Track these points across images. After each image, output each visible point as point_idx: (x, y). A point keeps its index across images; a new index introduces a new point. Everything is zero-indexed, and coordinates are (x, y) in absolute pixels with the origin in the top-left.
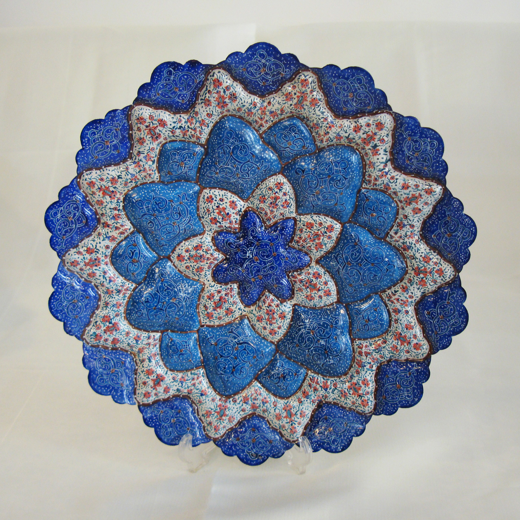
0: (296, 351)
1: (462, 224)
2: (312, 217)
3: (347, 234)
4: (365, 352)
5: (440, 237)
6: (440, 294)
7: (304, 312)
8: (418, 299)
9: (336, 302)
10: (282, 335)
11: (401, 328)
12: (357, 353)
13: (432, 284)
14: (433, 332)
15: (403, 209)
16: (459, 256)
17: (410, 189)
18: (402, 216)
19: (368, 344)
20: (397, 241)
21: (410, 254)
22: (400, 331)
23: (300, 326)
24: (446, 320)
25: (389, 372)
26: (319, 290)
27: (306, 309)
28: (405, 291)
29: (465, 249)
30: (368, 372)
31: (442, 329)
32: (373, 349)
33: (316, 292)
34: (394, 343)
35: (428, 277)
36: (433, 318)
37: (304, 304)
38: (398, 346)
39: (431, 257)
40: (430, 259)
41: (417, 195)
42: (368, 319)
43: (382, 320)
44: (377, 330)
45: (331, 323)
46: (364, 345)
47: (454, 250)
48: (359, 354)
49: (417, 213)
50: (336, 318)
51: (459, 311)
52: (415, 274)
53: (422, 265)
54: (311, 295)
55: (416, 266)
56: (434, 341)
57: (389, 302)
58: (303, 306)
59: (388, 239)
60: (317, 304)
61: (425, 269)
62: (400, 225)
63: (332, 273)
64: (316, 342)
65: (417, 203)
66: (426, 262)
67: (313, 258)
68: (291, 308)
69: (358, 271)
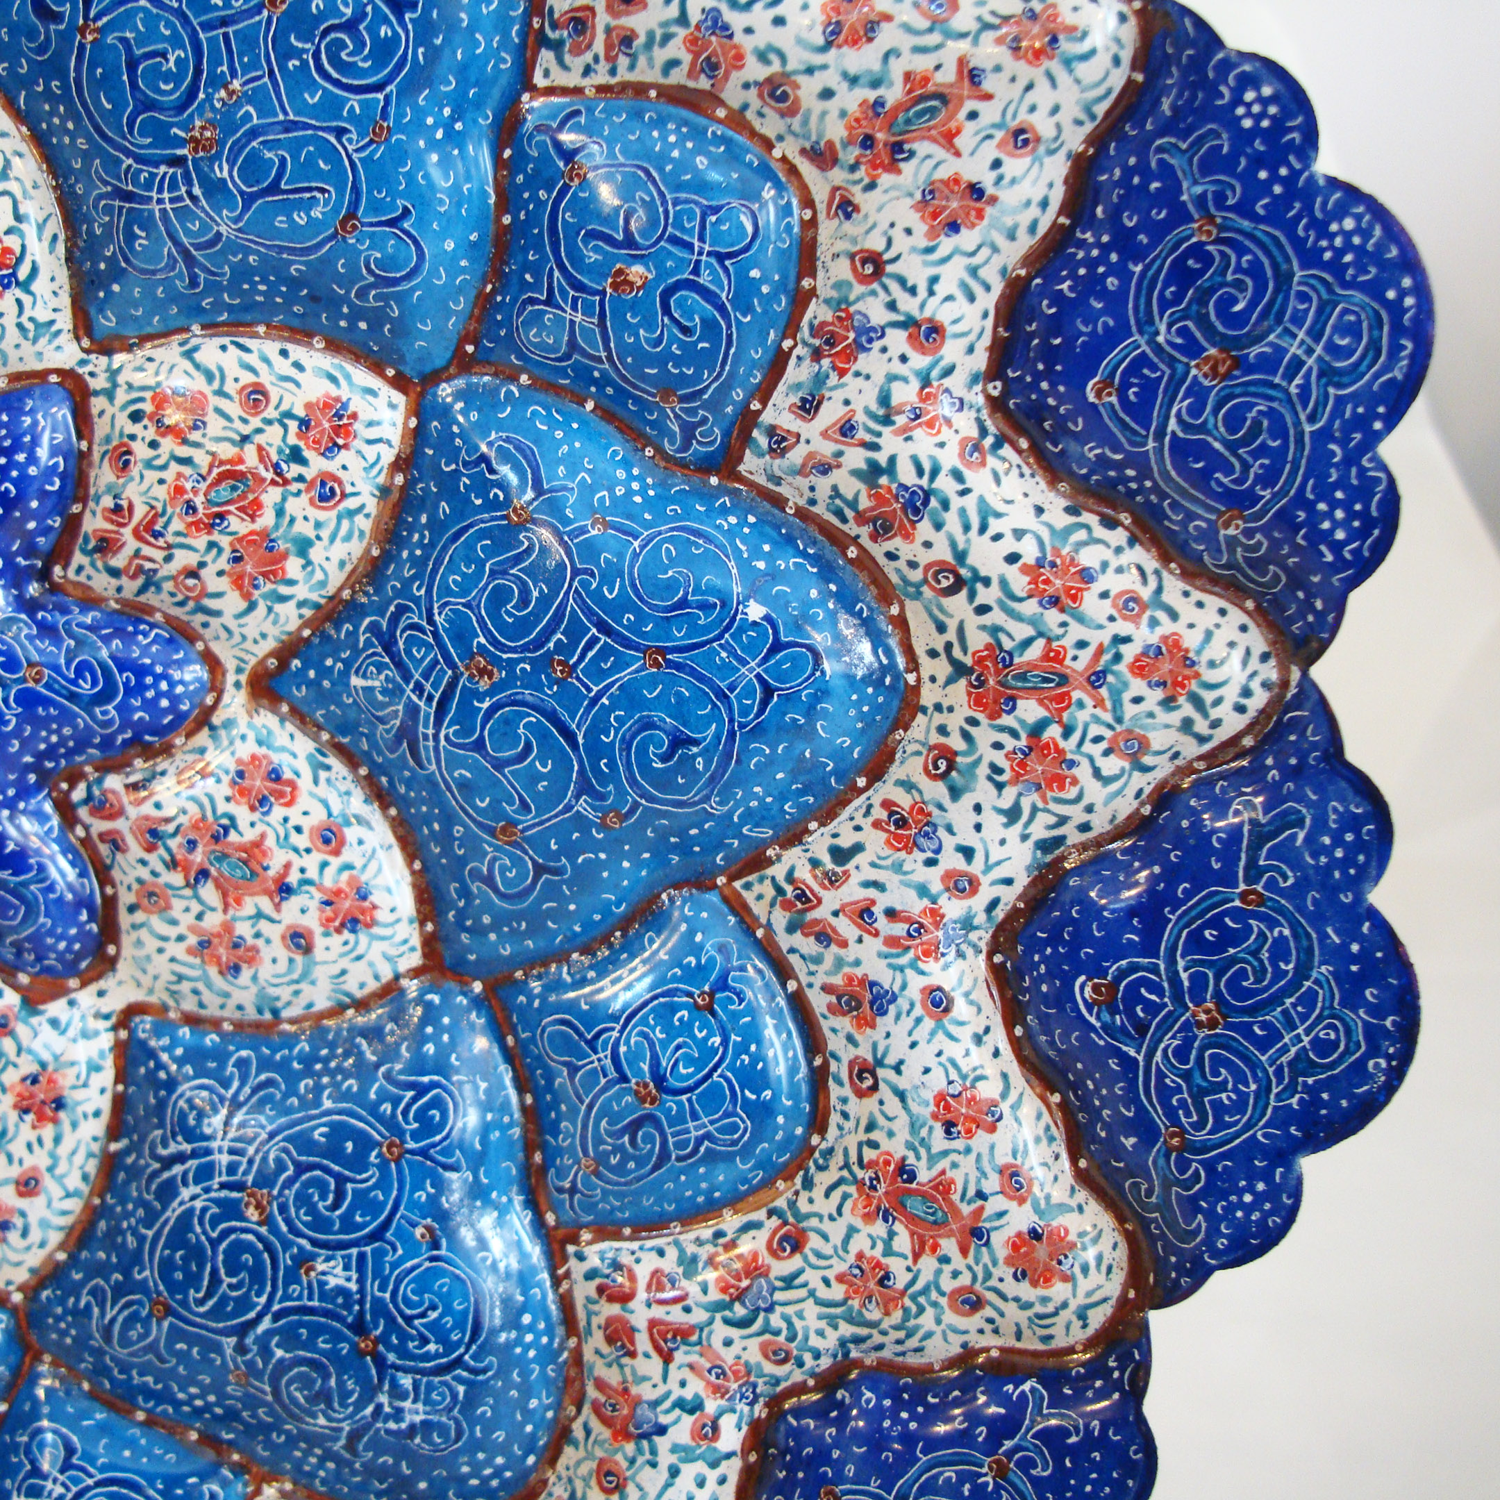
0: (152, 1348)
1: (1310, 258)
2: (189, 355)
3: (453, 456)
4: (652, 1324)
5: (1149, 389)
6: (1179, 840)
7: (195, 1056)
8: (1009, 896)
9: (416, 973)
10: (55, 1238)
11: (901, 1125)
12: (597, 1340)
13: (1111, 765)
14: (1148, 1133)
15: (847, 208)
16: (1314, 518)
17: (887, 36)
18: (842, 270)
19: (669, 1264)
20: (825, 469)
21: (925, 557)
22: (896, 1148)
23: (168, 1162)
24: (1246, 1030)
25: (839, 1466)
26: (284, 890)
27: (211, 1039)
28: (910, 846)
29: (1351, 459)
30: (690, 1471)
31: (1218, 1107)
32: (714, 1295)
33: (265, 904)
34: (860, 1243)
35: (1082, 716)
36: (1142, 1028)
37: (189, 1005)
38: (897, 1267)
39: (1089, 558)
40: (1086, 576)
41: (947, 76)
42: (659, 1079)
43: (755, 1077)
44: (729, 1157)
45: (390, 1124)
46: (643, 1273)
47: (1269, 478)
48: (610, 1340)
49: (954, 227)
50: (421, 1090)
51: (1338, 955)
52: (978, 702)
53: (1022, 631)
54: (228, 928)
55: (978, 640)
56: (1164, 1206)
57: (798, 940)
58: (191, 1020)
59: (751, 465)
60: (285, 993)
61: (1053, 656)
62: (832, 341)
63: (368, 758)
64: (292, 1277)
65: (949, 139)
66: (1055, 602)
67: (230, 664)
68: (106, 1040)
69: (553, 718)
